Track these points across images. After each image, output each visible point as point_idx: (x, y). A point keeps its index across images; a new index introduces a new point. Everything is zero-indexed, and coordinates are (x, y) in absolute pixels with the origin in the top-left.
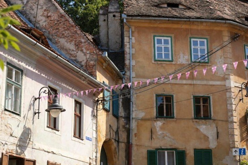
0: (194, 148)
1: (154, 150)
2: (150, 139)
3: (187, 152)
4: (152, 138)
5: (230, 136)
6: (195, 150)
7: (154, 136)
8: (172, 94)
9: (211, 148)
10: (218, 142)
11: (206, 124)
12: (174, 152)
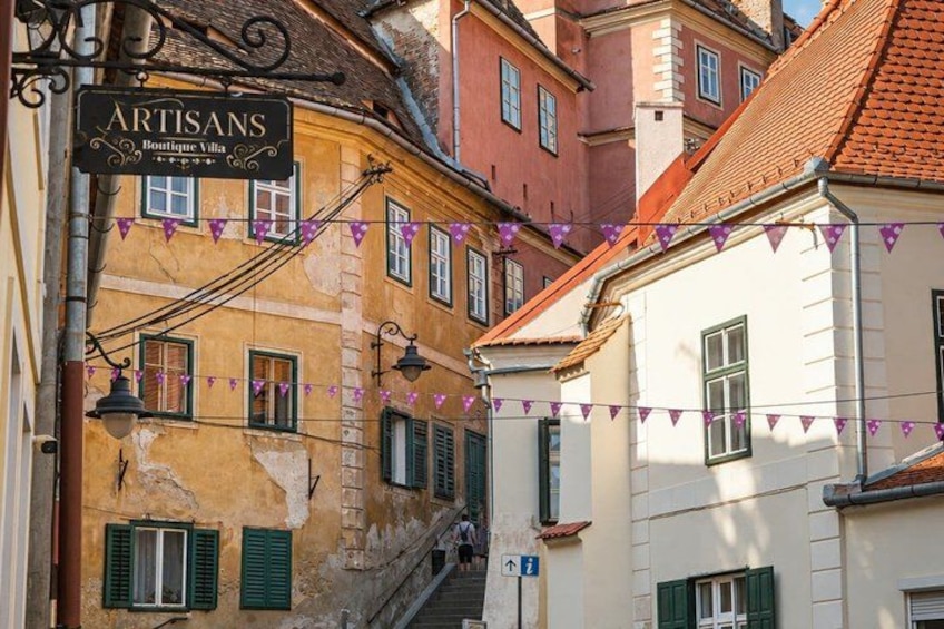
0: (246, 524)
1: (126, 523)
2: (114, 488)
3: (224, 536)
4: (120, 484)
5: (344, 490)
6: (245, 529)
7: (128, 478)
8: (191, 338)
9: (289, 527)
10: (310, 510)
11: (280, 448)
12: (182, 534)
